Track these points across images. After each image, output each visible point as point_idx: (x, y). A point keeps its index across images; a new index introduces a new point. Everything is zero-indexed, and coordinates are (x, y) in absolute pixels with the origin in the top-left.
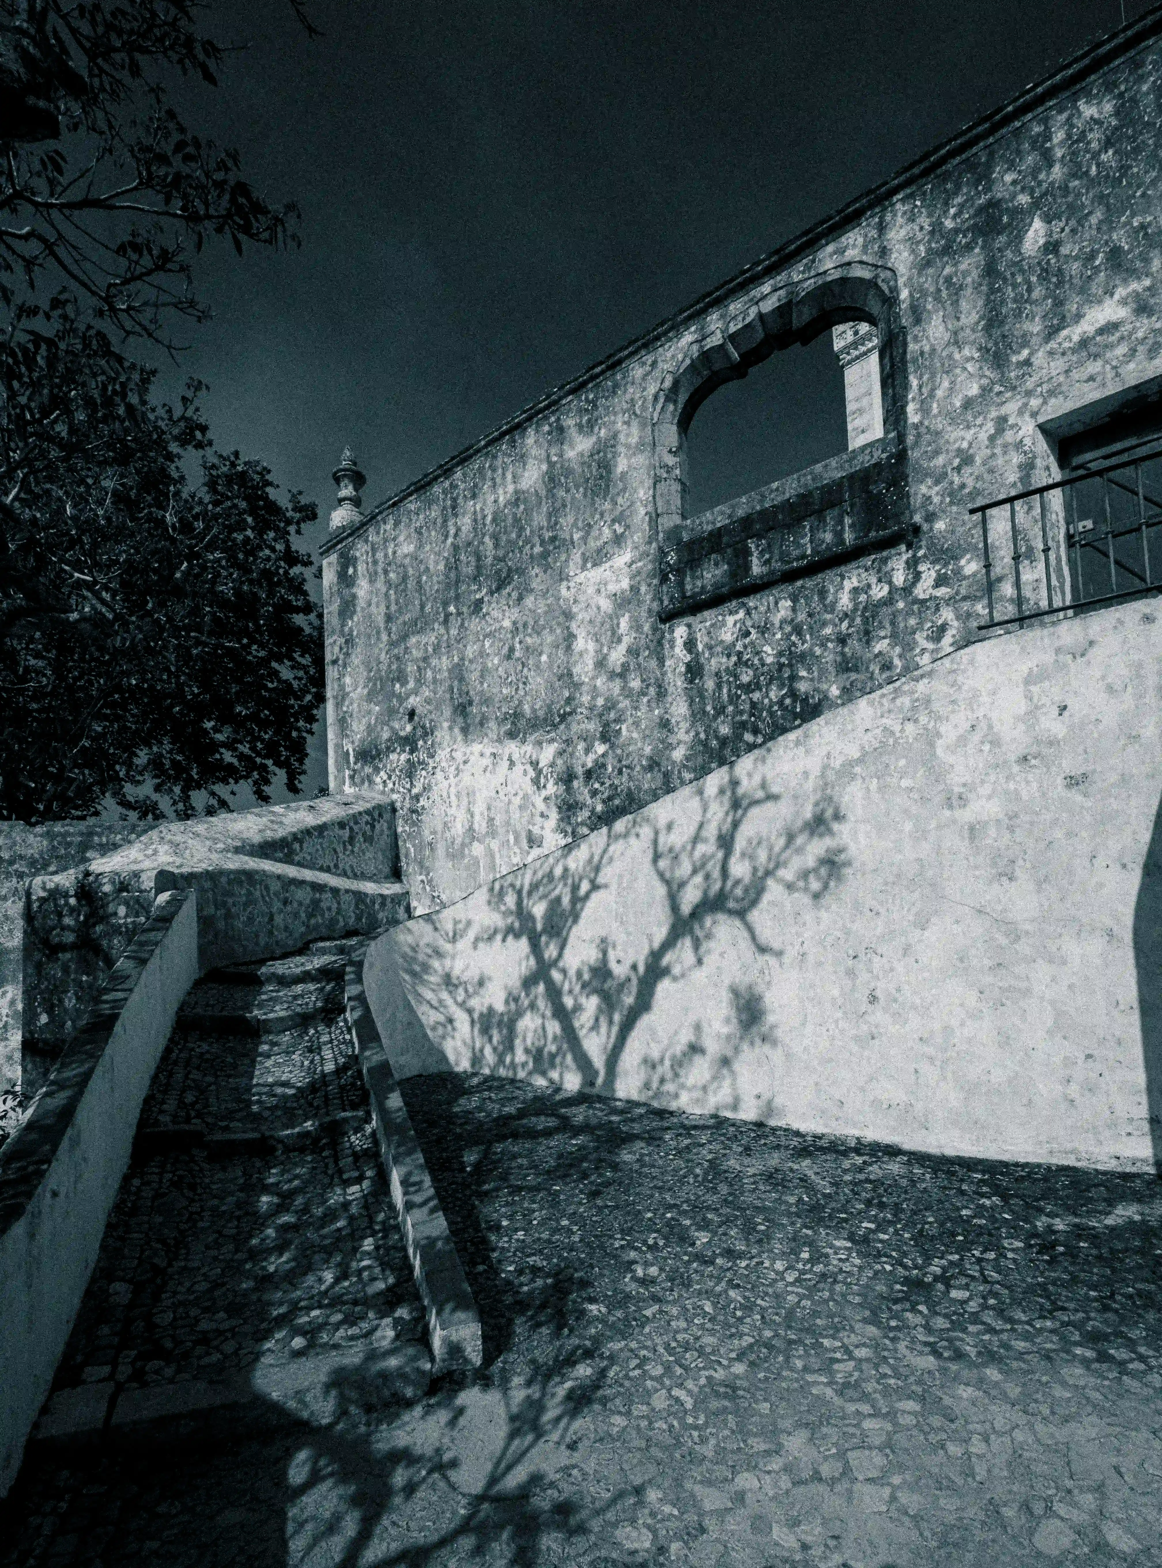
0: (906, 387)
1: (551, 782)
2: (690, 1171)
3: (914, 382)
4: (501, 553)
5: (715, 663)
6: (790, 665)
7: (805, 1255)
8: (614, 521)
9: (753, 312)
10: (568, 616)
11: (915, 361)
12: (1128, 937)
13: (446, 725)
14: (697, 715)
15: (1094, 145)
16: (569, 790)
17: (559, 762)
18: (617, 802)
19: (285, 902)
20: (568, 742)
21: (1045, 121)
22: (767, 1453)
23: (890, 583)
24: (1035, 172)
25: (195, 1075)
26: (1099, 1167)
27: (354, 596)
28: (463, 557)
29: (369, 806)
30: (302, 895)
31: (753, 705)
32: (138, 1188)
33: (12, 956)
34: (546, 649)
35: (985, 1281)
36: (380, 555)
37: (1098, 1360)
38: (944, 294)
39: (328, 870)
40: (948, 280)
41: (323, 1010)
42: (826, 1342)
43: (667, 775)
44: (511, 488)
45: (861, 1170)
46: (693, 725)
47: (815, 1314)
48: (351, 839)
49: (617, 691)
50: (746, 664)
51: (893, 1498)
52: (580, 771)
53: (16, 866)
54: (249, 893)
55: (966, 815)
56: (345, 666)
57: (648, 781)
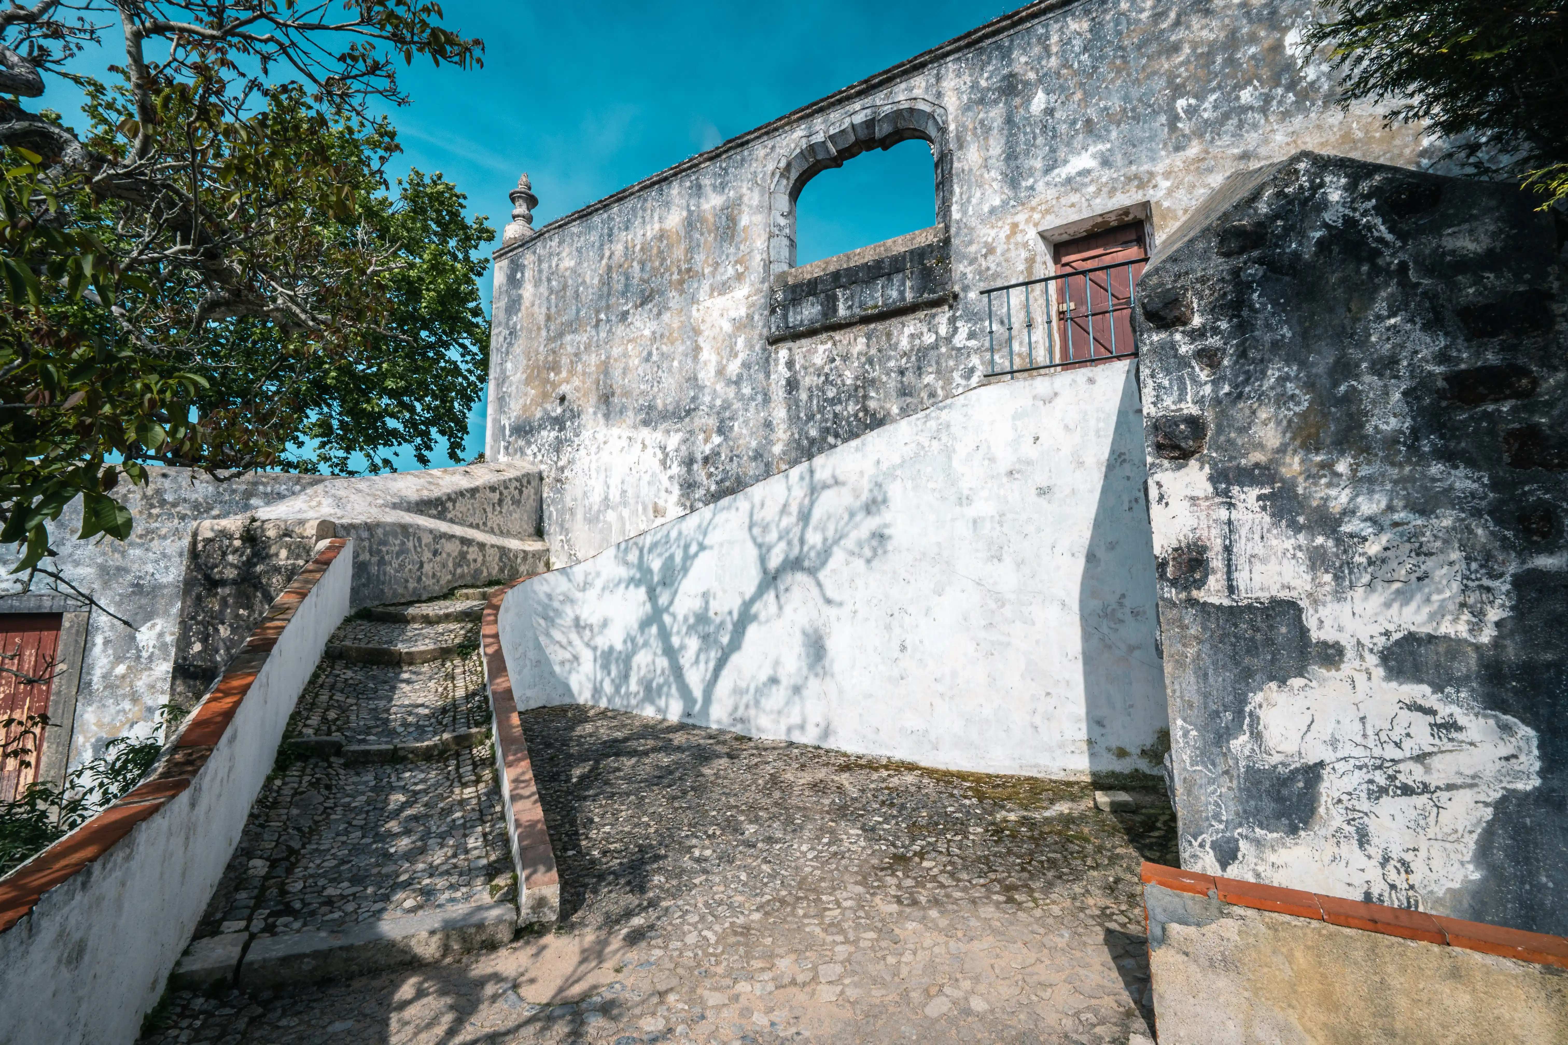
0: (951, 193)
1: (676, 463)
2: (754, 782)
3: (957, 189)
4: (646, 276)
5: (808, 380)
6: (864, 387)
7: (825, 840)
8: (736, 262)
9: (847, 123)
10: (697, 332)
11: (958, 175)
12: (1075, 606)
13: (591, 410)
14: (793, 419)
15: (1077, 49)
16: (689, 471)
17: (683, 448)
18: (727, 484)
19: (435, 553)
20: (691, 432)
21: (1047, 26)
22: (763, 970)
23: (937, 333)
24: (1040, 59)
25: (338, 697)
26: (1054, 778)
27: (520, 297)
28: (614, 275)
29: (518, 474)
30: (452, 548)
31: (836, 415)
32: (280, 788)
33: (165, 591)
34: (678, 357)
35: (949, 855)
36: (545, 266)
37: (1006, 902)
38: (979, 131)
39: (477, 527)
40: (982, 122)
41: (461, 646)
42: (824, 898)
43: (767, 465)
44: (657, 226)
45: (884, 780)
46: (789, 428)
47: (822, 879)
48: (500, 501)
49: (732, 395)
50: (831, 383)
51: (842, 992)
52: (699, 456)
53: (178, 509)
54: (403, 543)
55: (971, 512)
56: (507, 353)
57: (753, 469)
